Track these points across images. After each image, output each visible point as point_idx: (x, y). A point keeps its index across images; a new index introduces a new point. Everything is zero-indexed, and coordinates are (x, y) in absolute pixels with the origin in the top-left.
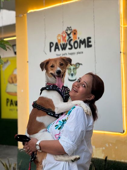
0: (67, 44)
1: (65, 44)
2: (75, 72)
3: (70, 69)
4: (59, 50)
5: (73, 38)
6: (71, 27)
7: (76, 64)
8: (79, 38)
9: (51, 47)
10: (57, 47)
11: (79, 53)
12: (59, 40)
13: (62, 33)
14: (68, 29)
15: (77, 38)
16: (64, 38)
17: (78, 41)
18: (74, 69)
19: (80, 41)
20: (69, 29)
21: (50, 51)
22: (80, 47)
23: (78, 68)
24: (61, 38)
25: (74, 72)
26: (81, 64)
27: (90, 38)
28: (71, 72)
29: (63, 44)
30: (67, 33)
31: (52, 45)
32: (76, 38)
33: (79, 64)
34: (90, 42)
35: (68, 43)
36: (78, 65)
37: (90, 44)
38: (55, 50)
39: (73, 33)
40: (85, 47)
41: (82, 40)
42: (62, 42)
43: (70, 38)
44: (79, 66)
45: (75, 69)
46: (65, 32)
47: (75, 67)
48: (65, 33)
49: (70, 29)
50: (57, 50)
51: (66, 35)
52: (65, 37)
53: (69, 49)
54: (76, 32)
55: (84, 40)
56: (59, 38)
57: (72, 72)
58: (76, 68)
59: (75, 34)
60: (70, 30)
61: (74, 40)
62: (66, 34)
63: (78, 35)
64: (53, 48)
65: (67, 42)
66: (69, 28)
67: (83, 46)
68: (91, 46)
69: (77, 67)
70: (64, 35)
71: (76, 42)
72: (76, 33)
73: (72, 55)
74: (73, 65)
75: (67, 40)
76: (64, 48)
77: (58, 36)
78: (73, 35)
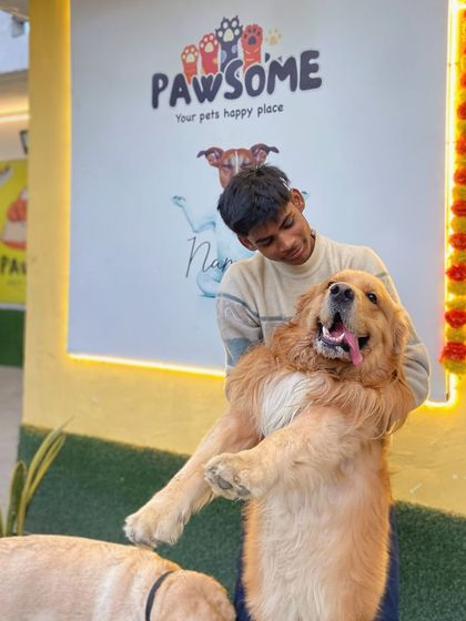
1: (210, 78)
3: (230, 167)
4: (188, 101)
5: (246, 56)
6: (236, 19)
7: (253, 149)
8: (267, 57)
9: (156, 92)
10: (181, 89)
11: (269, 110)
12: (190, 68)
13: (202, 41)
14: (225, 25)
15: (263, 57)
17: (266, 66)
20: (230, 26)
22: (271, 90)
26: (276, 151)
27: (315, 54)
28: (231, 175)
29: (203, 78)
30: (220, 40)
31: (161, 83)
33: (267, 149)
34: (315, 68)
35: (224, 75)
36: (262, 151)
37: (313, 76)
39: (247, 40)
40: (293, 88)
41: (282, 63)
42: (200, 74)
43: (231, 55)
46: (211, 38)
48: (212, 42)
49: (234, 24)
50: (181, 101)
51: (216, 48)
53: (228, 96)
54: (260, 33)
56: (191, 59)
59: (252, 41)
60: (233, 30)
61: (248, 64)
62: (216, 42)
63: (265, 48)
64: (165, 96)
65: (219, 72)
66: (230, 24)
68: (317, 83)
70: (209, 48)
71: (256, 70)
72: (258, 38)
73: (240, 117)
74: (241, 151)
75: (219, 67)
76: (207, 94)
77: (184, 53)
78: (243, 46)
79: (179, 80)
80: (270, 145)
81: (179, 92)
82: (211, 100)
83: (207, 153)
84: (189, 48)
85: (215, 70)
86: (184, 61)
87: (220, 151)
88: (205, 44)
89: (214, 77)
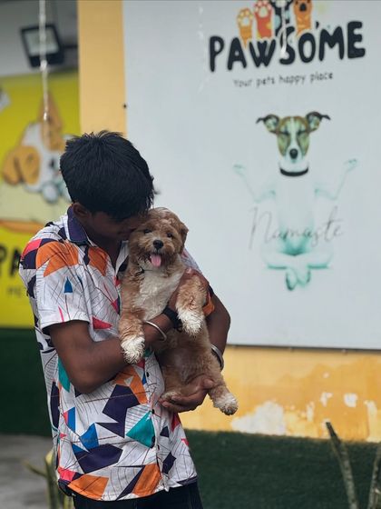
0: (274, 43)
1: (265, 42)
2: (303, 144)
3: (287, 134)
4: (245, 65)
5: (298, 23)
7: (308, 116)
8: (317, 24)
9: (213, 54)
10: (237, 54)
11: (321, 77)
12: (246, 31)
13: (257, 6)
15: (313, 25)
16: (262, 23)
17: (316, 33)
18: (299, 133)
19: (324, 33)
21: (213, 68)
22: (321, 57)
23: (315, 129)
24: (251, 21)
25: (299, 144)
26: (327, 117)
27: (358, 25)
28: (289, 143)
29: (259, 43)
30: (274, 4)
31: (217, 46)
32: (308, 24)
33: (320, 117)
34: (359, 38)
35: (277, 40)
36: (316, 118)
37: (358, 45)
38: (230, 67)
39: (298, 7)
40: (341, 56)
41: (331, 32)
42: (256, 38)
44: (317, 124)
45: (302, 135)
46: (266, 2)
47: (303, 128)
48: (266, 6)
50: (237, 65)
51: (270, 12)
52: (268, 19)
53: (283, 62)
54: (309, 1)
55: (339, 30)
56: (245, 22)
57: (294, 145)
58: (308, 131)
59: (303, 8)
61: (300, 31)
62: (270, 7)
63: (315, 15)
64: (222, 59)
65: (273, 37)
67: (332, 53)
68: (360, 53)
69: (312, 126)
70: (263, 13)
71: (308, 37)
72: (308, 5)
73: (294, 83)
74: (296, 118)
75: (273, 32)
76: (263, 58)
77: (239, 17)
78: (295, 12)
79: (236, 44)
80: (322, 112)
81: (236, 55)
82: (267, 64)
83: (265, 120)
84: (244, 11)
85: (269, 36)
86: (239, 24)
87: (277, 118)
88: (259, 7)
89: (269, 42)
